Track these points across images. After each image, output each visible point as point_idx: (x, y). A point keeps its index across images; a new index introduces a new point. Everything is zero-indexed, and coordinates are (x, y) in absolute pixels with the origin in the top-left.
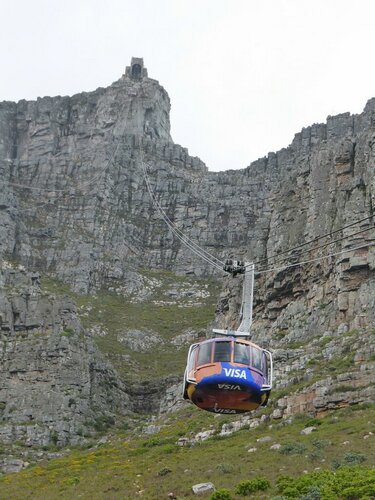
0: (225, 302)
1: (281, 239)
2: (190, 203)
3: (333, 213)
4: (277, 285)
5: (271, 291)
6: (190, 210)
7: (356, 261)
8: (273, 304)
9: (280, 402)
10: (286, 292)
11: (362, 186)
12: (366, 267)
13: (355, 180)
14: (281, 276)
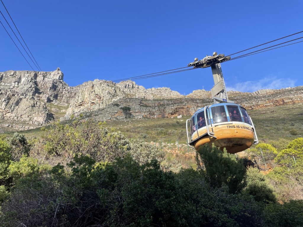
0: (71, 106)
1: (81, 97)
2: (65, 91)
3: (89, 94)
4: (80, 104)
5: (79, 105)
6: (66, 92)
7: (93, 101)
8: (79, 107)
9: (80, 121)
10: (81, 105)
11: (94, 91)
12: (94, 103)
13: (93, 90)
14: (80, 103)
